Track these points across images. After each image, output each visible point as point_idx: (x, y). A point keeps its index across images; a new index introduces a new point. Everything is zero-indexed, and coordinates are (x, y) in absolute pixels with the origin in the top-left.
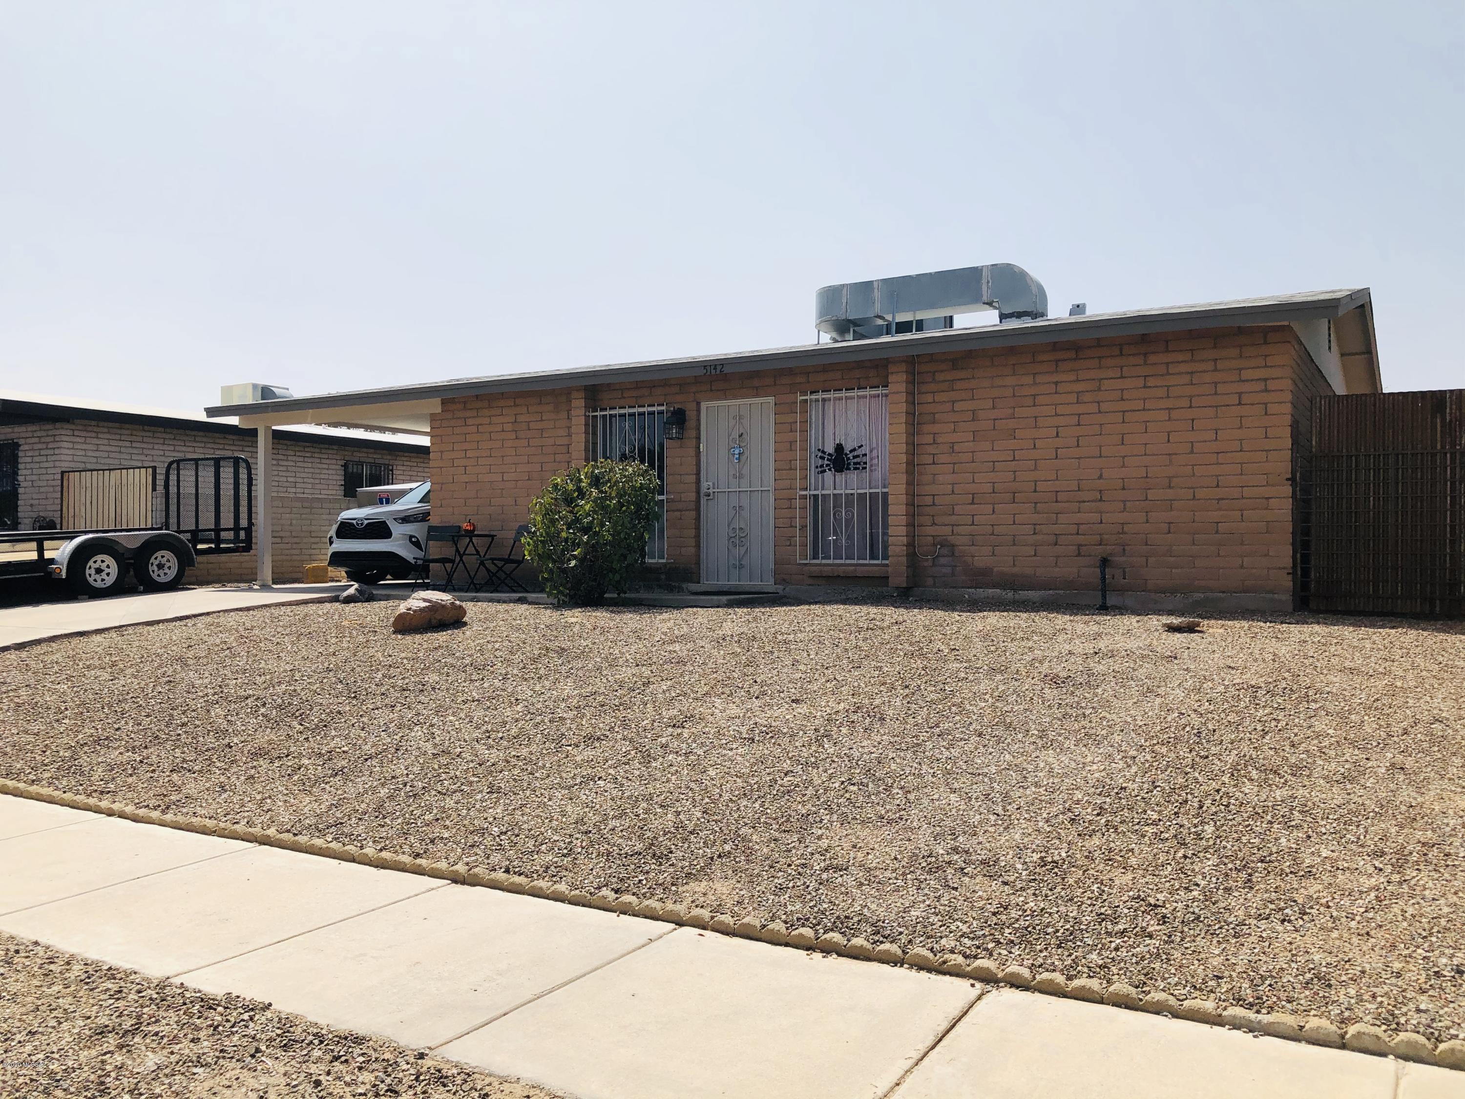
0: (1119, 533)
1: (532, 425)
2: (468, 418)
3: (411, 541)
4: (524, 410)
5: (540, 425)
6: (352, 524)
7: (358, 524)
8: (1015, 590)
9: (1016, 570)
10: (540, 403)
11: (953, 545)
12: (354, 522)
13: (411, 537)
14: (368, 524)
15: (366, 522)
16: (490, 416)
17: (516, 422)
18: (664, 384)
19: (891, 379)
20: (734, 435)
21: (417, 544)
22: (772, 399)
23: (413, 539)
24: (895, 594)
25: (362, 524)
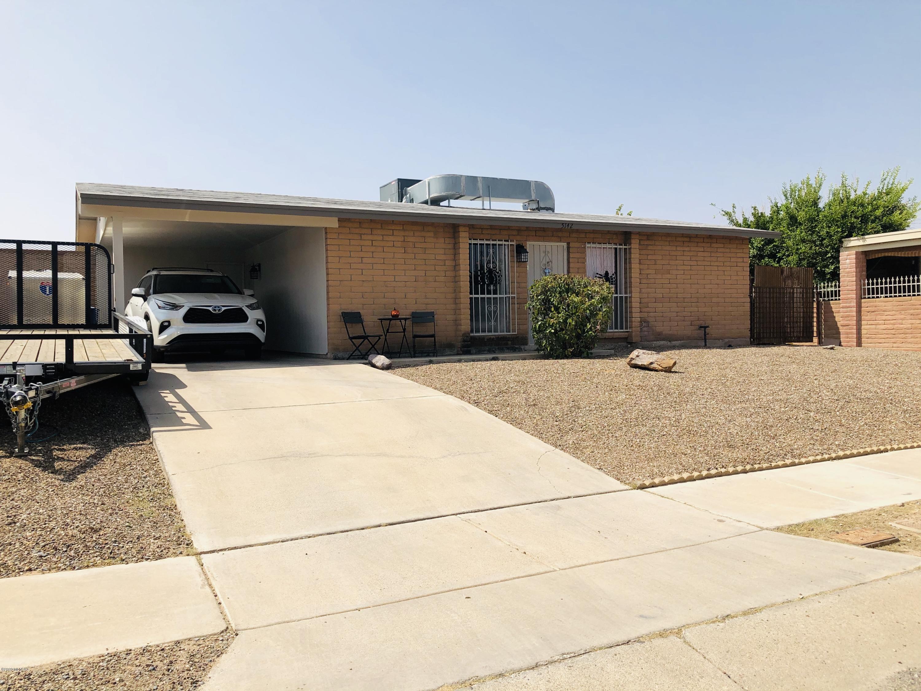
0: (703, 316)
1: (417, 245)
2: (364, 234)
3: (257, 324)
4: (411, 234)
5: (423, 245)
6: (209, 311)
7: (215, 310)
8: (670, 341)
9: (670, 332)
10: (423, 230)
11: (648, 322)
12: (210, 309)
13: (258, 320)
14: (225, 310)
15: (223, 309)
16: (383, 235)
17: (404, 241)
18: (509, 228)
19: (633, 241)
20: (544, 262)
21: (261, 327)
22: (565, 245)
23: (259, 323)
24: (629, 346)
25: (219, 310)
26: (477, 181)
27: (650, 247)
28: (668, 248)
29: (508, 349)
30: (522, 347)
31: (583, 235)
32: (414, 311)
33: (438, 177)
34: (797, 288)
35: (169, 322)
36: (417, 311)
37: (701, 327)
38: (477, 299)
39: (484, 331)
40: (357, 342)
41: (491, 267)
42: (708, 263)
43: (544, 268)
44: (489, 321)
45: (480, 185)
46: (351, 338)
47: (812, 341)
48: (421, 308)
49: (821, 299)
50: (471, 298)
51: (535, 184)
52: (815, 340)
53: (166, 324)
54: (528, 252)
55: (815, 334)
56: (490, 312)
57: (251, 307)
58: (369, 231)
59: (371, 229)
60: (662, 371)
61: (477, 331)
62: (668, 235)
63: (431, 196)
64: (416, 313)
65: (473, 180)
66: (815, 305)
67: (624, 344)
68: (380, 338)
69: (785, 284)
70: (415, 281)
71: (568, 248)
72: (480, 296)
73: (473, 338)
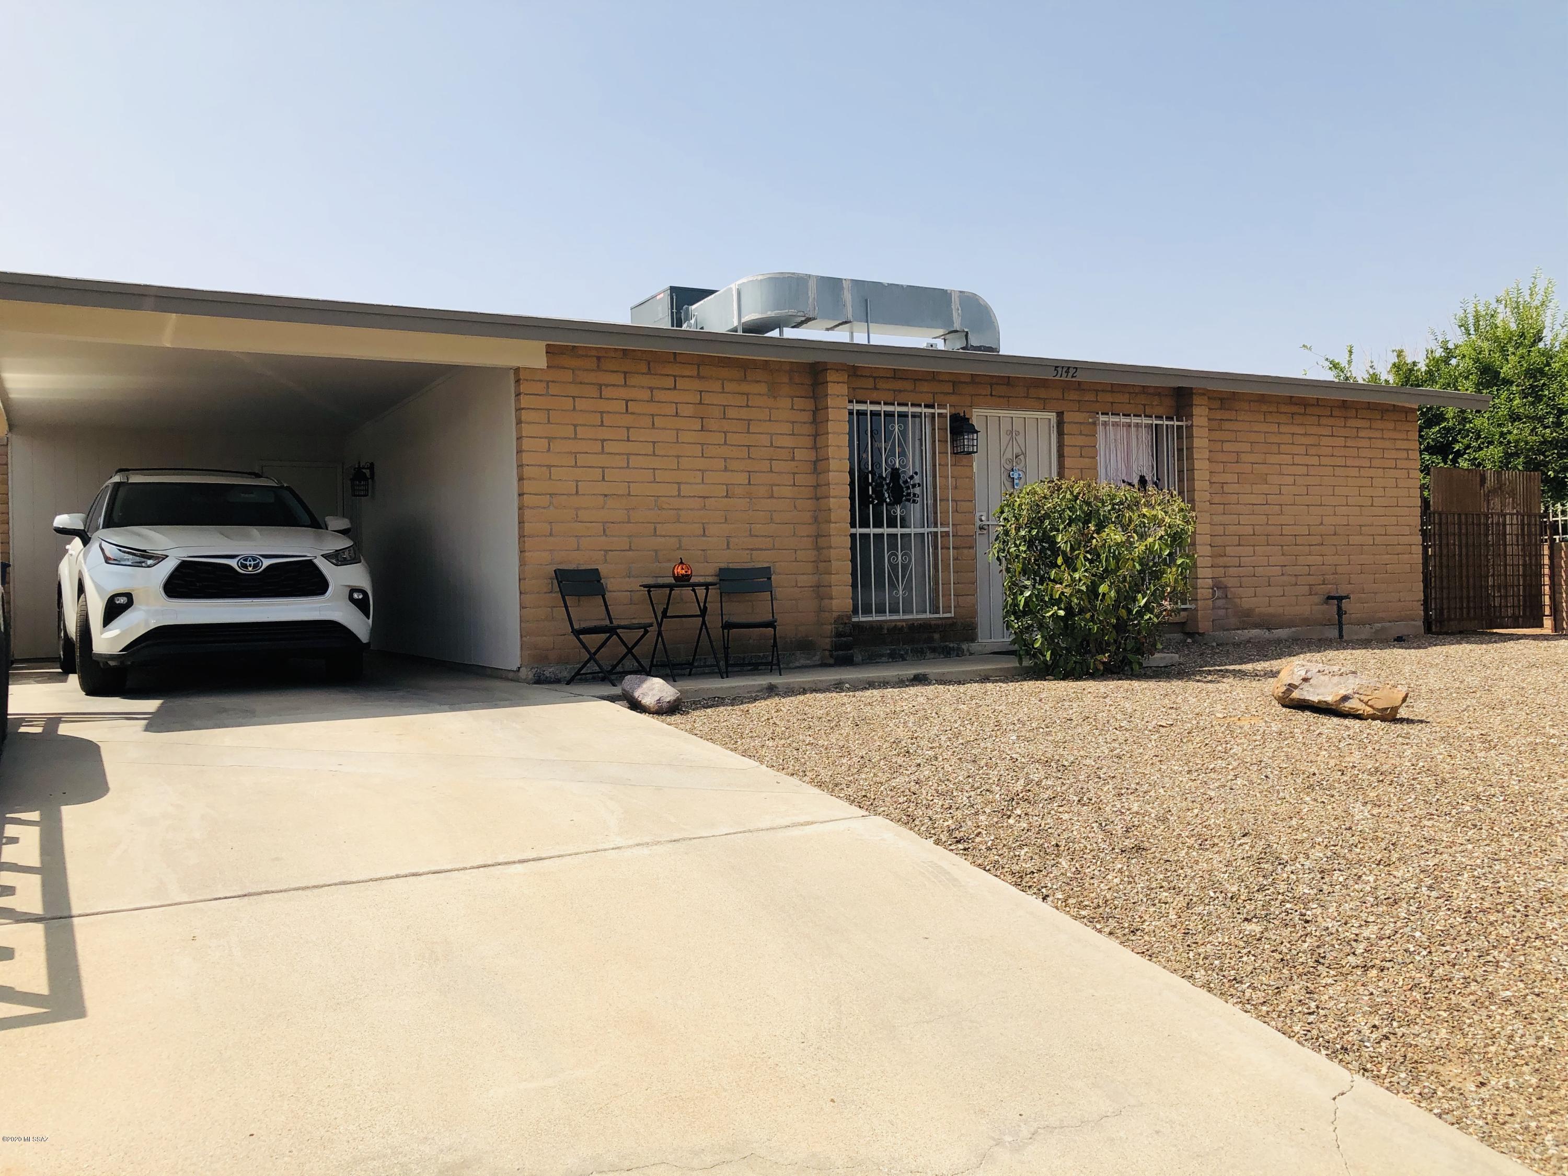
0: (1334, 574)
1: (731, 413)
2: (607, 386)
3: (351, 599)
4: (717, 386)
5: (744, 413)
6: (229, 567)
7: (245, 566)
8: (1269, 629)
9: (1271, 610)
10: (745, 379)
11: (1226, 587)
12: (233, 563)
13: (353, 590)
14: (270, 567)
15: (266, 563)
16: (651, 389)
17: (700, 403)
18: (933, 377)
19: (1196, 411)
20: (1009, 455)
21: (362, 605)
22: (1053, 416)
23: (356, 596)
24: (1189, 640)
25: (255, 566)
26: (842, 288)
27: (1227, 425)
28: (1263, 427)
29: (934, 650)
30: (965, 646)
31: (1090, 397)
32: (723, 565)
33: (760, 278)
34: (1512, 514)
35: (129, 596)
36: (731, 566)
37: (1330, 598)
38: (865, 537)
39: (881, 610)
40: (593, 640)
41: (897, 465)
42: (1341, 462)
43: (1009, 467)
44: (893, 586)
45: (847, 296)
46: (577, 633)
47: (1541, 625)
48: (738, 559)
49: (1557, 537)
50: (853, 536)
51: (959, 297)
52: (1548, 622)
53: (123, 600)
54: (977, 432)
55: (1547, 612)
56: (894, 567)
57: (337, 558)
58: (618, 379)
59: (625, 373)
60: (1374, 718)
61: (867, 611)
62: (1262, 399)
63: (743, 320)
64: (728, 569)
65: (832, 285)
66: (1546, 551)
67: (1178, 636)
68: (646, 632)
69: (1488, 507)
70: (726, 497)
71: (1060, 424)
72: (872, 531)
73: (859, 626)
